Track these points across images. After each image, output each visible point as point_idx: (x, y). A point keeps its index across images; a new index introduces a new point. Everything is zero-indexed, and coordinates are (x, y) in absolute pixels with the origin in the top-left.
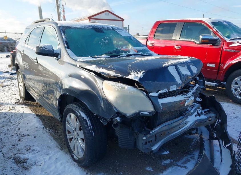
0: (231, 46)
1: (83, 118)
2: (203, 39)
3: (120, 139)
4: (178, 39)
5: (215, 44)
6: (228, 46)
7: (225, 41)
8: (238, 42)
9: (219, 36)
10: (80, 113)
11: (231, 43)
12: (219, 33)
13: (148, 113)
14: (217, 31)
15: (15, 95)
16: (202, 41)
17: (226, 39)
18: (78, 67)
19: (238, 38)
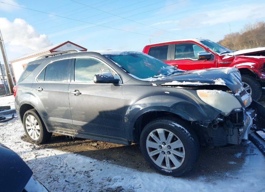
0: (223, 59)
1: (180, 128)
2: (200, 56)
3: (215, 139)
4: (173, 59)
5: (210, 59)
6: (221, 59)
7: (218, 55)
8: (228, 55)
9: (211, 52)
10: (174, 125)
11: (223, 56)
12: (211, 49)
13: (239, 110)
14: (208, 48)
15: (20, 142)
16: (200, 57)
17: (218, 53)
18: (156, 86)
19: (226, 52)
